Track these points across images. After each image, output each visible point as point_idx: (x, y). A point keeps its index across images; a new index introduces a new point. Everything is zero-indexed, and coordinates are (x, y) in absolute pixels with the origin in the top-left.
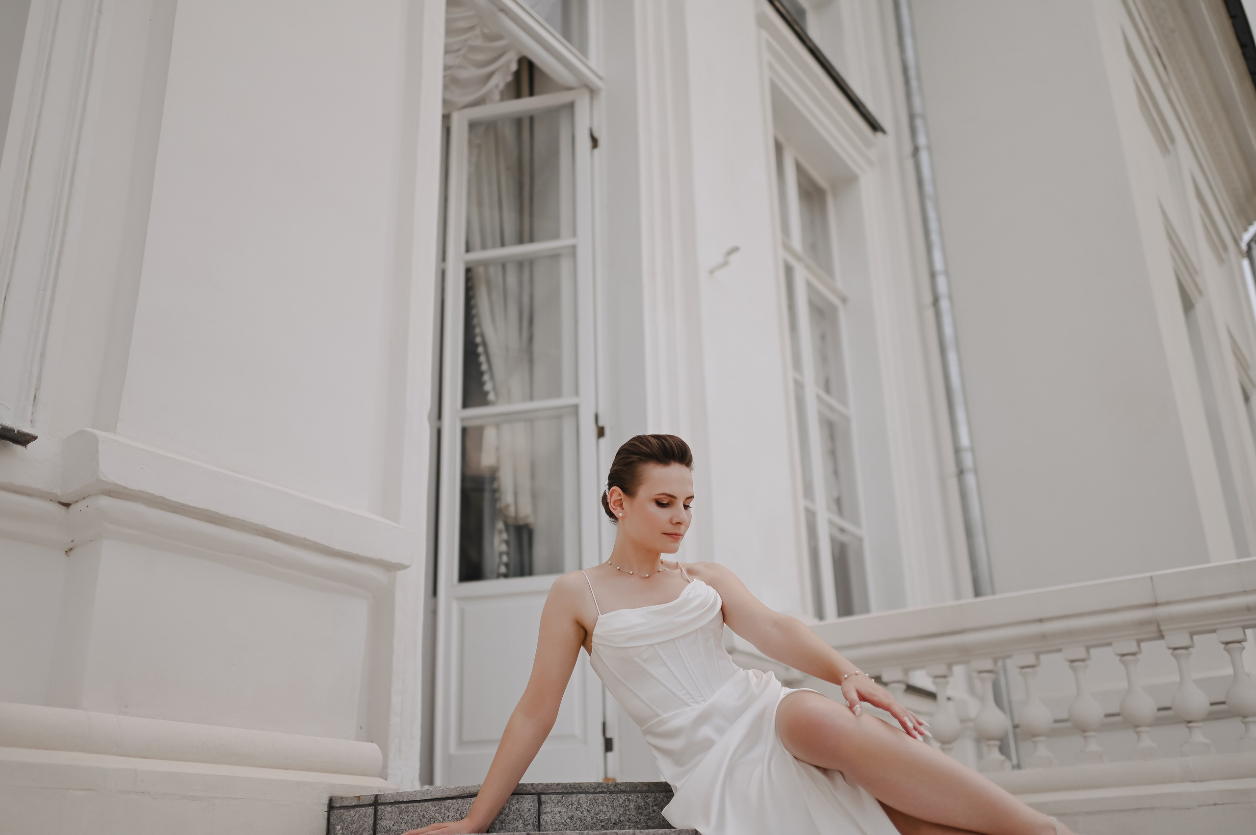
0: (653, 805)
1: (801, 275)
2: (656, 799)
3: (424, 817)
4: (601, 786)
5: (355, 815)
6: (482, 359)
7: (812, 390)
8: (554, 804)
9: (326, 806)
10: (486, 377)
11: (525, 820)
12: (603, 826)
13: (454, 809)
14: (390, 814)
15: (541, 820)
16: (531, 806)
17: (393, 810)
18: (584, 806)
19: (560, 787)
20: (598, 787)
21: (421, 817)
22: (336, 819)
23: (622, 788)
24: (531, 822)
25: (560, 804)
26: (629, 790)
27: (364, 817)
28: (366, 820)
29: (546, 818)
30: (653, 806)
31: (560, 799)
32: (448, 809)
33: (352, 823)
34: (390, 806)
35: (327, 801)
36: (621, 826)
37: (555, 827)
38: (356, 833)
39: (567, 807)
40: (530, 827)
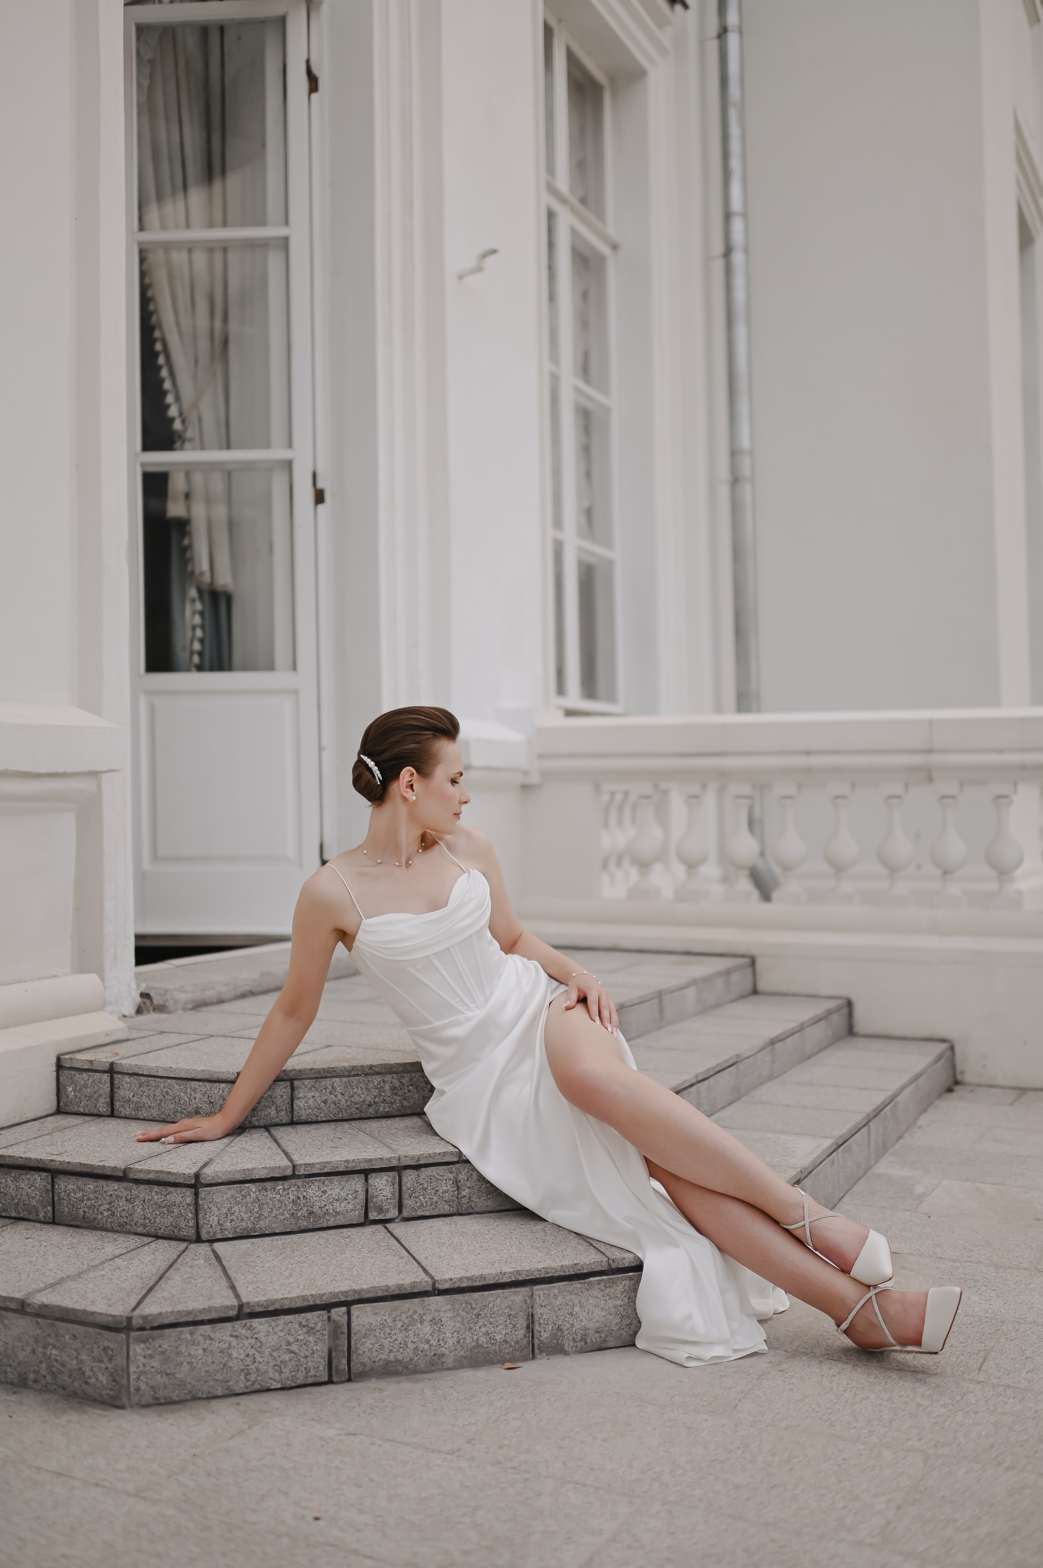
0: (410, 1086)
1: (565, 220)
2: (411, 1079)
3: (167, 1094)
4: (355, 1069)
5: (88, 1079)
6: (164, 373)
7: (569, 380)
8: (307, 1089)
9: (54, 1065)
10: (170, 399)
11: (277, 1107)
12: (358, 1108)
13: (201, 1091)
14: (128, 1085)
15: (294, 1106)
16: (284, 1092)
17: (131, 1081)
18: (338, 1089)
19: (313, 1071)
20: (353, 1070)
21: (164, 1094)
22: (67, 1079)
23: (377, 1069)
24: (283, 1108)
25: (313, 1089)
26: (384, 1071)
27: (99, 1082)
28: (102, 1086)
29: (300, 1103)
30: (408, 1086)
31: (313, 1084)
32: (195, 1090)
33: (86, 1086)
34: (128, 1076)
35: (54, 1060)
36: (375, 1108)
37: (308, 1112)
38: (91, 1098)
39: (321, 1092)
40: (283, 1113)
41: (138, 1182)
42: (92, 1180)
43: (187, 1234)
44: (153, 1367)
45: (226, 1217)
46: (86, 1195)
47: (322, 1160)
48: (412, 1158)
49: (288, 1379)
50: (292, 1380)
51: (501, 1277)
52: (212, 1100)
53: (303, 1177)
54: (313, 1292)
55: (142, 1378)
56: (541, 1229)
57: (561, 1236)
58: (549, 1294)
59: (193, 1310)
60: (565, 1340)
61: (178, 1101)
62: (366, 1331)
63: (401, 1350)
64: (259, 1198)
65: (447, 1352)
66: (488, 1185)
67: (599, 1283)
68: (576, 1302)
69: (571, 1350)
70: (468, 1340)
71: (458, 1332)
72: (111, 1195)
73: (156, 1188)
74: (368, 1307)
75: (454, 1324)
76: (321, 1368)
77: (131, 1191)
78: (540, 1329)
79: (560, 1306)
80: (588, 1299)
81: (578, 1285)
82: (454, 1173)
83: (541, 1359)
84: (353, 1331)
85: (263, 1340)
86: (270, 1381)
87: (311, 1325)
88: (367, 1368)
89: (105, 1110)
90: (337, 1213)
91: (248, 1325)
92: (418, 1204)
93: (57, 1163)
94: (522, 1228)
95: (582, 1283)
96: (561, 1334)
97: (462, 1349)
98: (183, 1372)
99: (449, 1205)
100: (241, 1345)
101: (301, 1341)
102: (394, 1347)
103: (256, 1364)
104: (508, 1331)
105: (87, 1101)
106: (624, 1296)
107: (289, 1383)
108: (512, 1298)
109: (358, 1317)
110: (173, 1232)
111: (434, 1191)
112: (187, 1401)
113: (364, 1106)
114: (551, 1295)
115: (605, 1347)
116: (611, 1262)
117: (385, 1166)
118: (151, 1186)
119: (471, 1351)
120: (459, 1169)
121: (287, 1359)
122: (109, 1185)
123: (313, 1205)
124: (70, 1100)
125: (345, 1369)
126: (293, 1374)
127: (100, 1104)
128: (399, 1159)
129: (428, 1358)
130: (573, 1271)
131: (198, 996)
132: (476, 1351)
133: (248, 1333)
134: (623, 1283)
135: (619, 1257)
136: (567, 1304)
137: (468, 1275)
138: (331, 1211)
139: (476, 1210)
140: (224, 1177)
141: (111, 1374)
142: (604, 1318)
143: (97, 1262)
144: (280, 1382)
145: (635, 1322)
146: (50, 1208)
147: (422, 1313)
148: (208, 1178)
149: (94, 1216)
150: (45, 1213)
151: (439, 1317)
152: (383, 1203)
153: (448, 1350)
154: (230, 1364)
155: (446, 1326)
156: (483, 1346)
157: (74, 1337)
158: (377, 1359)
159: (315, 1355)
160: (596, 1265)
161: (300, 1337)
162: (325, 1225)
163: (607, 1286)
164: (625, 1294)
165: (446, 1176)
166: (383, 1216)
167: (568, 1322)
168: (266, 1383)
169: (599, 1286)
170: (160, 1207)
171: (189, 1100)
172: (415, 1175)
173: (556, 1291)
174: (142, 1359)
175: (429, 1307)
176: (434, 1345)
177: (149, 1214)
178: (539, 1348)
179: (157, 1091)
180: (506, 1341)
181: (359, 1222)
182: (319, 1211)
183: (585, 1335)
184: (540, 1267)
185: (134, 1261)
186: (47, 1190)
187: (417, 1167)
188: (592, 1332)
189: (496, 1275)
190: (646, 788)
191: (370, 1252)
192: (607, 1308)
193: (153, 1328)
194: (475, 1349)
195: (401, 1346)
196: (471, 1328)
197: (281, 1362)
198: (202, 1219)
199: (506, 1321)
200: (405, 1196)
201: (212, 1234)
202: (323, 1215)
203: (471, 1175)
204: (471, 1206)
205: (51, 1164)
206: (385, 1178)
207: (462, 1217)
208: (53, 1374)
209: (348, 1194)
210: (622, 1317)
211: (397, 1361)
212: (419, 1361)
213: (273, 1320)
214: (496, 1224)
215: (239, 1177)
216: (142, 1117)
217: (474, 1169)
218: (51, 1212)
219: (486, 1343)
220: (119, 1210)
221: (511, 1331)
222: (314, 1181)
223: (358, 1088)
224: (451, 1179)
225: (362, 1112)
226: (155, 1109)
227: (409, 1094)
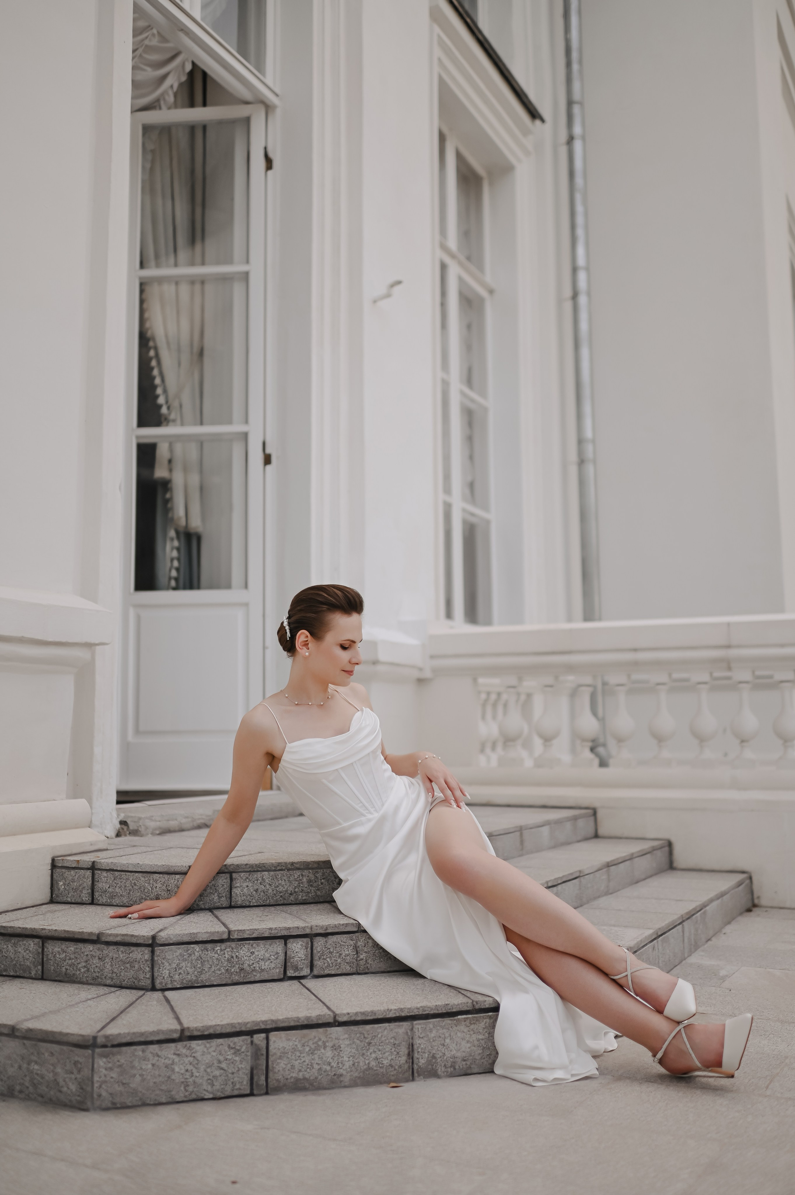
0: (322, 878)
1: (454, 271)
2: (323, 874)
3: (135, 885)
4: (280, 865)
5: (75, 875)
8: (243, 880)
9: (50, 865)
11: (219, 894)
12: (282, 896)
13: (161, 881)
14: (106, 879)
15: (233, 893)
16: (225, 882)
17: (108, 875)
18: (267, 881)
19: (248, 866)
20: (278, 866)
21: (133, 885)
22: (59, 876)
23: (298, 866)
24: (224, 895)
25: (247, 880)
26: (302, 867)
28: (85, 880)
29: (237, 891)
30: (321, 880)
31: (247, 876)
32: (156, 881)
33: (73, 881)
34: (106, 872)
35: (49, 861)
36: (295, 896)
37: (243, 898)
38: (76, 890)
39: (253, 883)
40: (223, 899)
41: (108, 943)
42: (73, 943)
43: (144, 984)
44: (112, 1078)
45: (176, 971)
46: (68, 956)
47: (251, 927)
48: (322, 927)
49: (218, 1091)
50: (222, 1092)
51: (388, 1013)
52: (169, 889)
53: (236, 940)
54: (240, 1021)
55: (103, 1086)
56: (421, 982)
57: (436, 987)
58: (426, 1028)
59: (145, 1032)
60: (438, 1066)
61: (143, 890)
62: (281, 1053)
63: (308, 1070)
64: (201, 956)
65: (344, 1073)
66: (381, 951)
67: (465, 1021)
68: (447, 1035)
69: (442, 1074)
70: (361, 1064)
71: (354, 1057)
72: (87, 955)
73: (122, 948)
74: (283, 1034)
75: (350, 1050)
76: (245, 1083)
77: (103, 952)
78: (418, 1057)
79: (434, 1039)
80: (456, 1033)
81: (449, 1022)
82: (354, 940)
83: (419, 1081)
84: (270, 1053)
85: (200, 1058)
86: (205, 1092)
87: (238, 1048)
88: (281, 1084)
89: (87, 899)
90: (262, 970)
91: (188, 1045)
92: (326, 965)
93: (47, 931)
94: (407, 982)
95: (452, 1020)
96: (436, 1061)
97: (357, 1070)
98: (136, 1082)
99: (350, 966)
100: (182, 1062)
101: (230, 1060)
102: (302, 1067)
103: (193, 1078)
104: (393, 1057)
105: (74, 892)
106: (485, 1031)
107: (219, 1094)
108: (396, 1030)
109: (274, 1042)
110: (134, 983)
111: (338, 954)
112: (138, 1106)
113: (287, 895)
114: (428, 1029)
115: (470, 1073)
116: (475, 1003)
117: (301, 933)
118: (118, 946)
119: (364, 1072)
120: (358, 937)
121: (218, 1074)
122: (85, 946)
123: (244, 963)
124: (60, 892)
125: (263, 1084)
126: (222, 1086)
127: (83, 894)
128: (311, 928)
129: (329, 1077)
130: (445, 1010)
131: (164, 824)
132: (368, 1073)
133: (188, 1053)
134: (485, 1021)
135: (481, 1000)
136: (440, 1037)
137: (362, 1010)
138: (258, 969)
139: (371, 970)
140: (174, 939)
141: (79, 1084)
142: (469, 1049)
143: (73, 1003)
144: (212, 1093)
145: (494, 1053)
146: (40, 967)
147: (325, 1041)
148: (162, 940)
149: (73, 972)
150: (36, 971)
151: (339, 1044)
152: (298, 963)
153: (345, 1072)
154: (173, 1077)
155: (344, 1052)
156: (373, 1069)
157: (52, 1054)
158: (289, 1077)
159: (240, 1072)
160: (463, 1005)
161: (228, 1057)
162: (252, 979)
163: (472, 1022)
164: (485, 1030)
165: (348, 943)
166: (298, 974)
167: (441, 1051)
168: (201, 1093)
169: (465, 1023)
170: (125, 963)
171: (152, 889)
172: (323, 941)
173: (431, 1026)
174: (104, 1071)
175: (331, 1036)
176: (335, 1066)
177: (116, 969)
178: (418, 1072)
179: (127, 883)
180: (391, 1066)
181: (279, 978)
182: (248, 969)
183: (454, 1062)
184: (419, 1006)
185: (102, 1002)
186: (39, 953)
187: (325, 935)
188: (460, 1060)
189: (384, 1011)
190: (512, 680)
191: (286, 997)
192: (471, 1040)
193: (113, 1046)
194: (367, 1071)
195: (309, 1066)
196: (363, 1054)
197: (213, 1077)
198: (156, 972)
199: (391, 1049)
200: (316, 958)
201: (164, 984)
202: (251, 972)
203: (368, 942)
204: (367, 967)
205: (42, 932)
206: (300, 943)
207: (360, 976)
208: (35, 1085)
209: (271, 955)
210: (484, 1048)
211: (305, 1079)
212: (322, 1079)
213: (208, 1042)
214: (386, 980)
215: (186, 939)
216: (115, 904)
217: (370, 937)
218: (41, 970)
219: (375, 1066)
220: (93, 966)
221: (396, 1058)
222: (244, 944)
223: (282, 880)
224: (351, 945)
225: (285, 899)
226: (125, 897)
227: (322, 886)
